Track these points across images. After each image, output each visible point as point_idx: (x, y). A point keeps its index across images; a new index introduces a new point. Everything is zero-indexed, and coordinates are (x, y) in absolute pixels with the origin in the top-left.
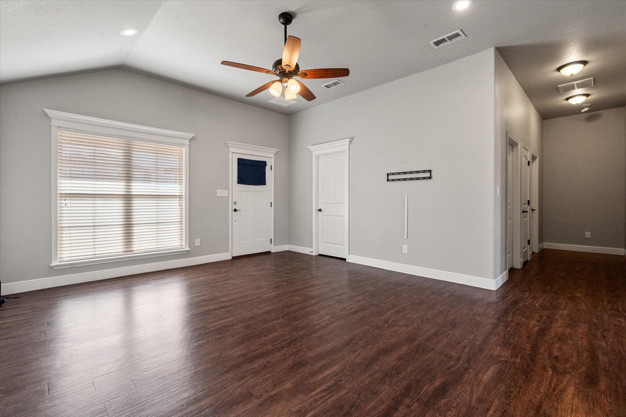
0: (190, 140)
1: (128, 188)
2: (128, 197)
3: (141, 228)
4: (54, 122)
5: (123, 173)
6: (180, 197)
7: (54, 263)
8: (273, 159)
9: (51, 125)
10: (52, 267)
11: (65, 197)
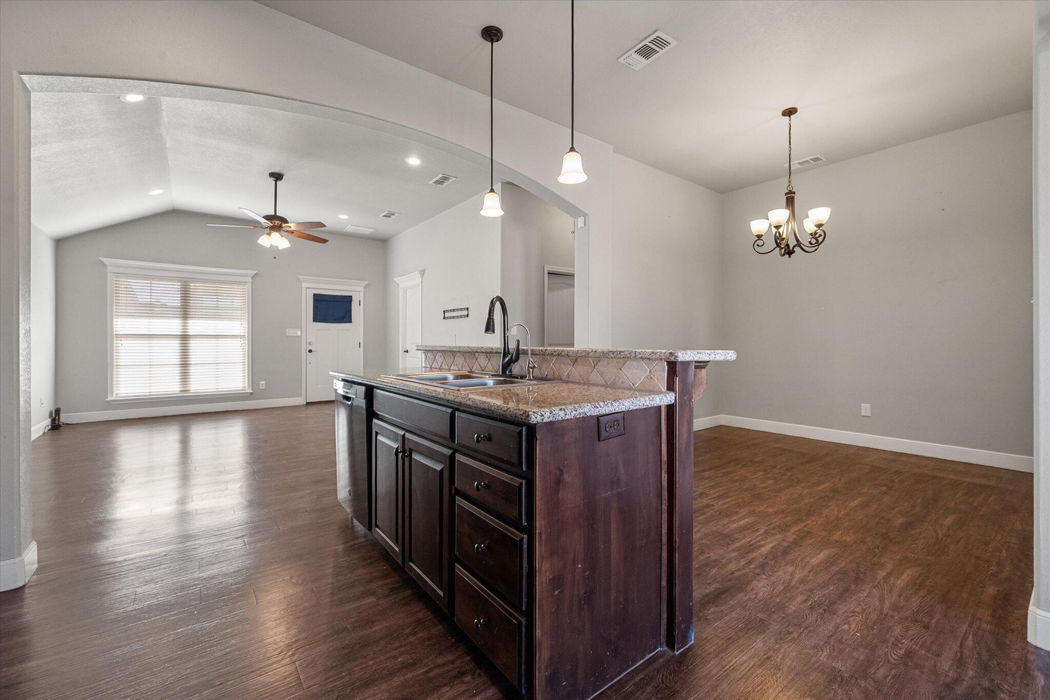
0: (253, 277)
1: (185, 327)
2: (185, 338)
3: (197, 368)
4: (109, 269)
5: (180, 314)
6: (242, 337)
7: (109, 399)
8: (362, 294)
9: (107, 272)
10: (108, 402)
11: (121, 337)
